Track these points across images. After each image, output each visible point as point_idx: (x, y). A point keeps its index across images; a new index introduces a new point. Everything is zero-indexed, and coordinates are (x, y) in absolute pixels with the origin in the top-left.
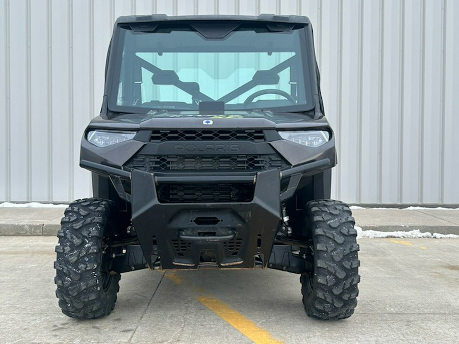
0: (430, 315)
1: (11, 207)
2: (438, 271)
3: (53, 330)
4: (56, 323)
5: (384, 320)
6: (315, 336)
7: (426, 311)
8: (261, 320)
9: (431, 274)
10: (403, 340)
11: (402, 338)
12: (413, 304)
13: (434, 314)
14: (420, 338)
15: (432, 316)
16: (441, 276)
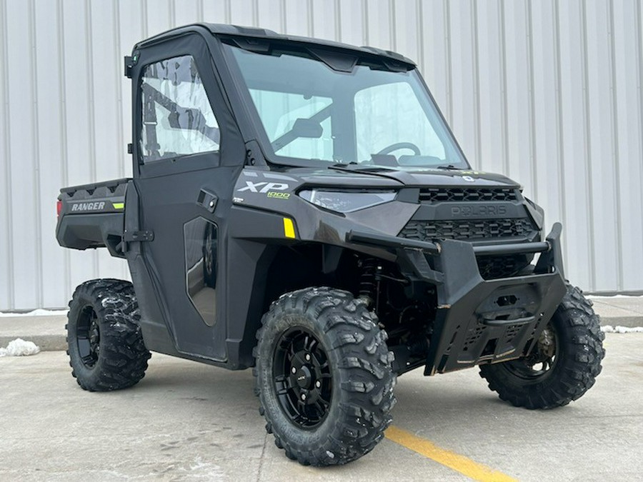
0: (628, 417)
1: (43, 315)
2: (629, 370)
3: (162, 450)
4: (163, 442)
5: (572, 425)
6: (490, 444)
7: (622, 413)
8: (418, 429)
9: (620, 373)
10: (600, 444)
11: (597, 441)
12: (605, 407)
13: (633, 416)
14: (621, 441)
15: (631, 418)
16: (634, 375)
